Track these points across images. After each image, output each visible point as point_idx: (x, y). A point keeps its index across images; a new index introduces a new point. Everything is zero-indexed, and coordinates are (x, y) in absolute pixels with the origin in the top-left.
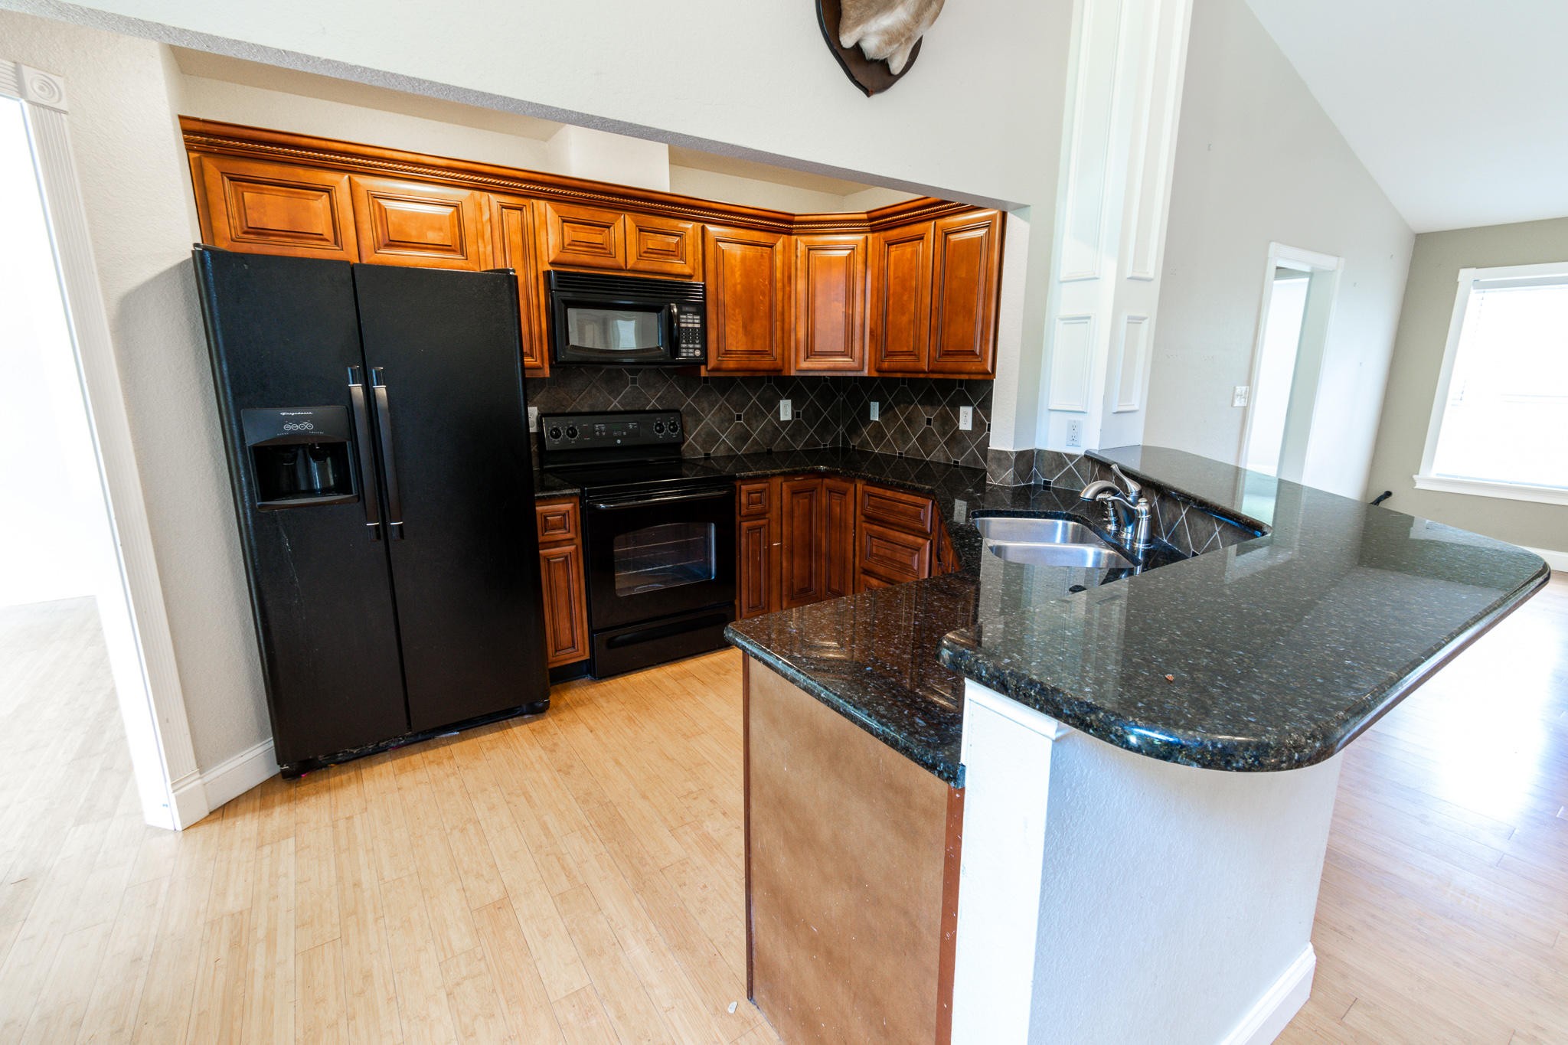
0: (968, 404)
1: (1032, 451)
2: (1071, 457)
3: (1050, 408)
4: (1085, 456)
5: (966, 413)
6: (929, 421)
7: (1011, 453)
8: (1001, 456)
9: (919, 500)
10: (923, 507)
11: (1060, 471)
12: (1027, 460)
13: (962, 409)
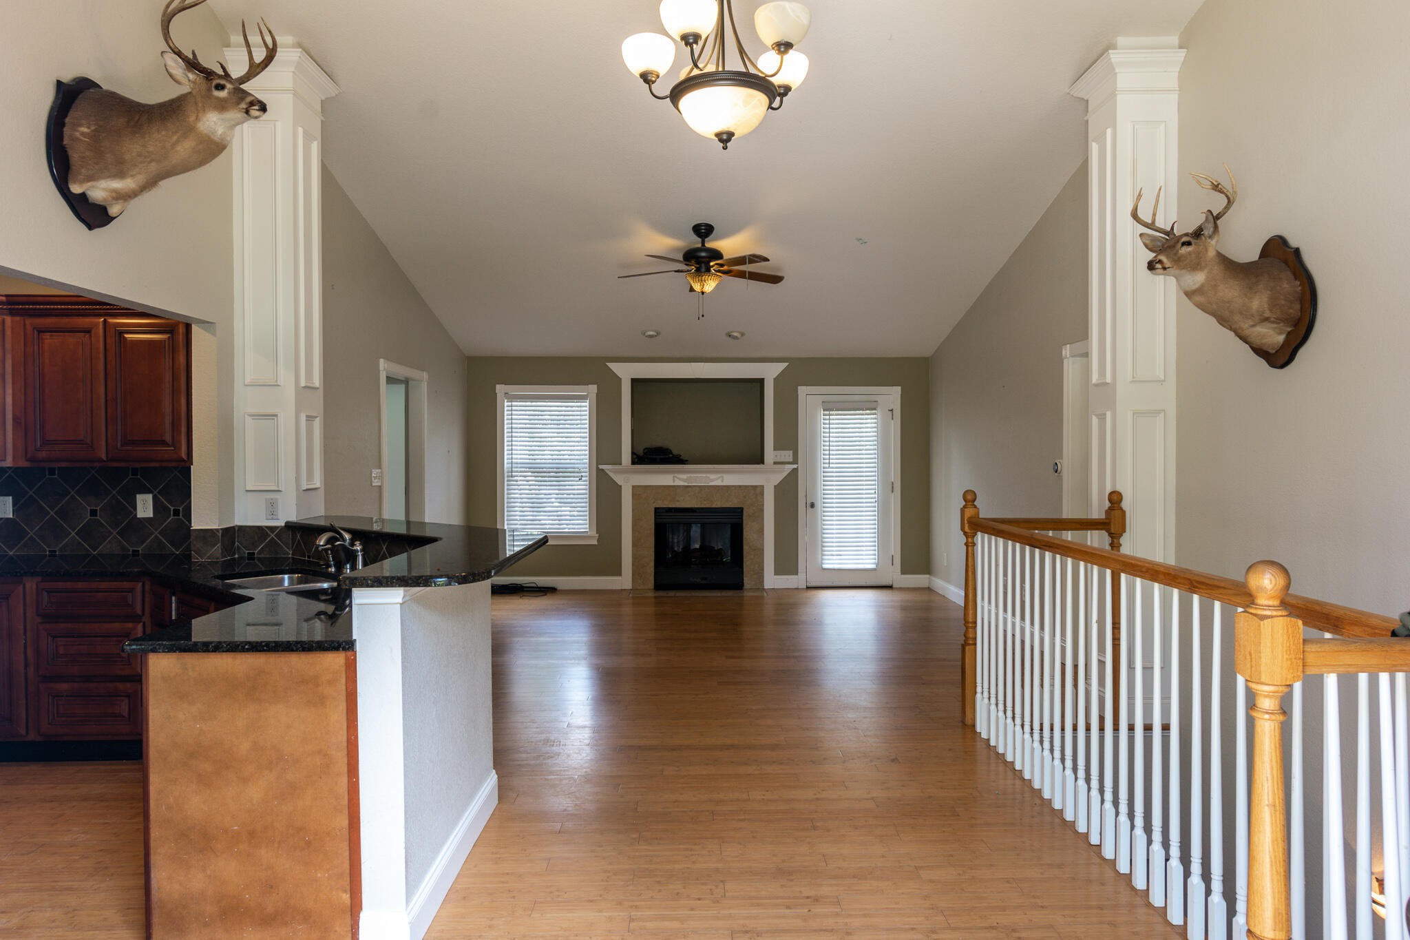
0: (145, 491)
1: (233, 527)
2: (272, 529)
3: (247, 489)
4: (285, 526)
5: (144, 502)
6: (93, 513)
7: (217, 530)
8: (207, 534)
9: (126, 585)
10: (132, 590)
11: (263, 542)
12: (231, 535)
13: (140, 497)
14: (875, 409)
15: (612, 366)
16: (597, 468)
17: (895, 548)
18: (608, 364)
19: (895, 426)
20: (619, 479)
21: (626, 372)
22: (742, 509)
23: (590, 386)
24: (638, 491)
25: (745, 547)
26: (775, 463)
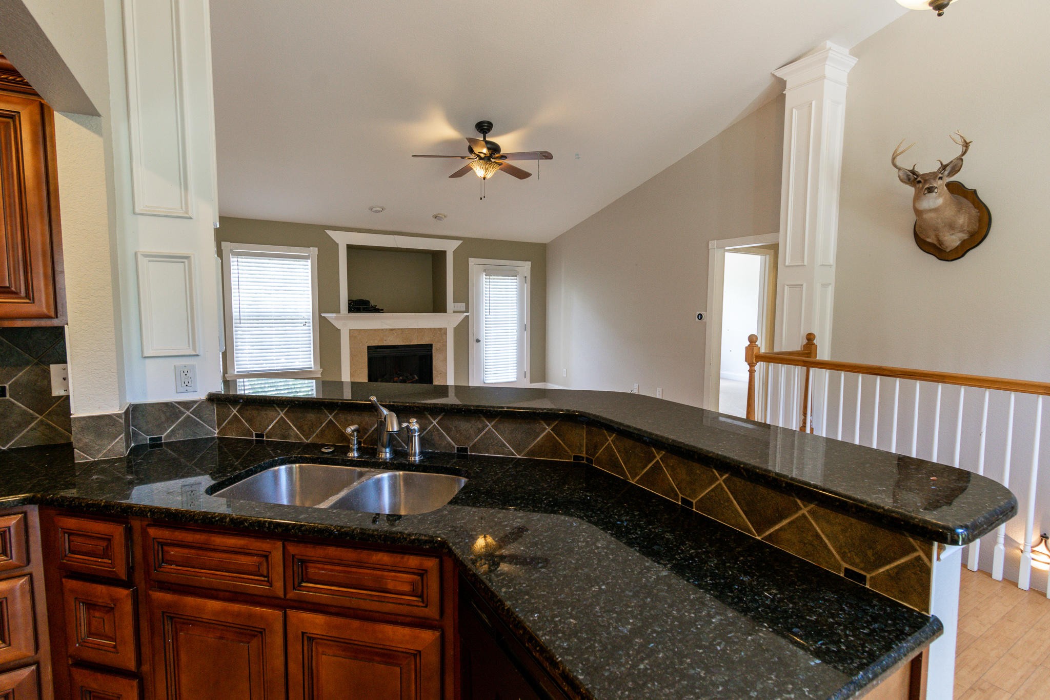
1: (129, 408)
3: (146, 356)
4: (206, 400)
8: (99, 424)
11: (173, 423)
12: (128, 419)
14: (516, 276)
15: (331, 233)
16: (320, 316)
17: (526, 367)
18: (326, 231)
19: (527, 288)
20: (338, 324)
21: (343, 239)
22: (431, 346)
23: (311, 248)
24: (353, 334)
25: (434, 372)
26: (454, 312)
